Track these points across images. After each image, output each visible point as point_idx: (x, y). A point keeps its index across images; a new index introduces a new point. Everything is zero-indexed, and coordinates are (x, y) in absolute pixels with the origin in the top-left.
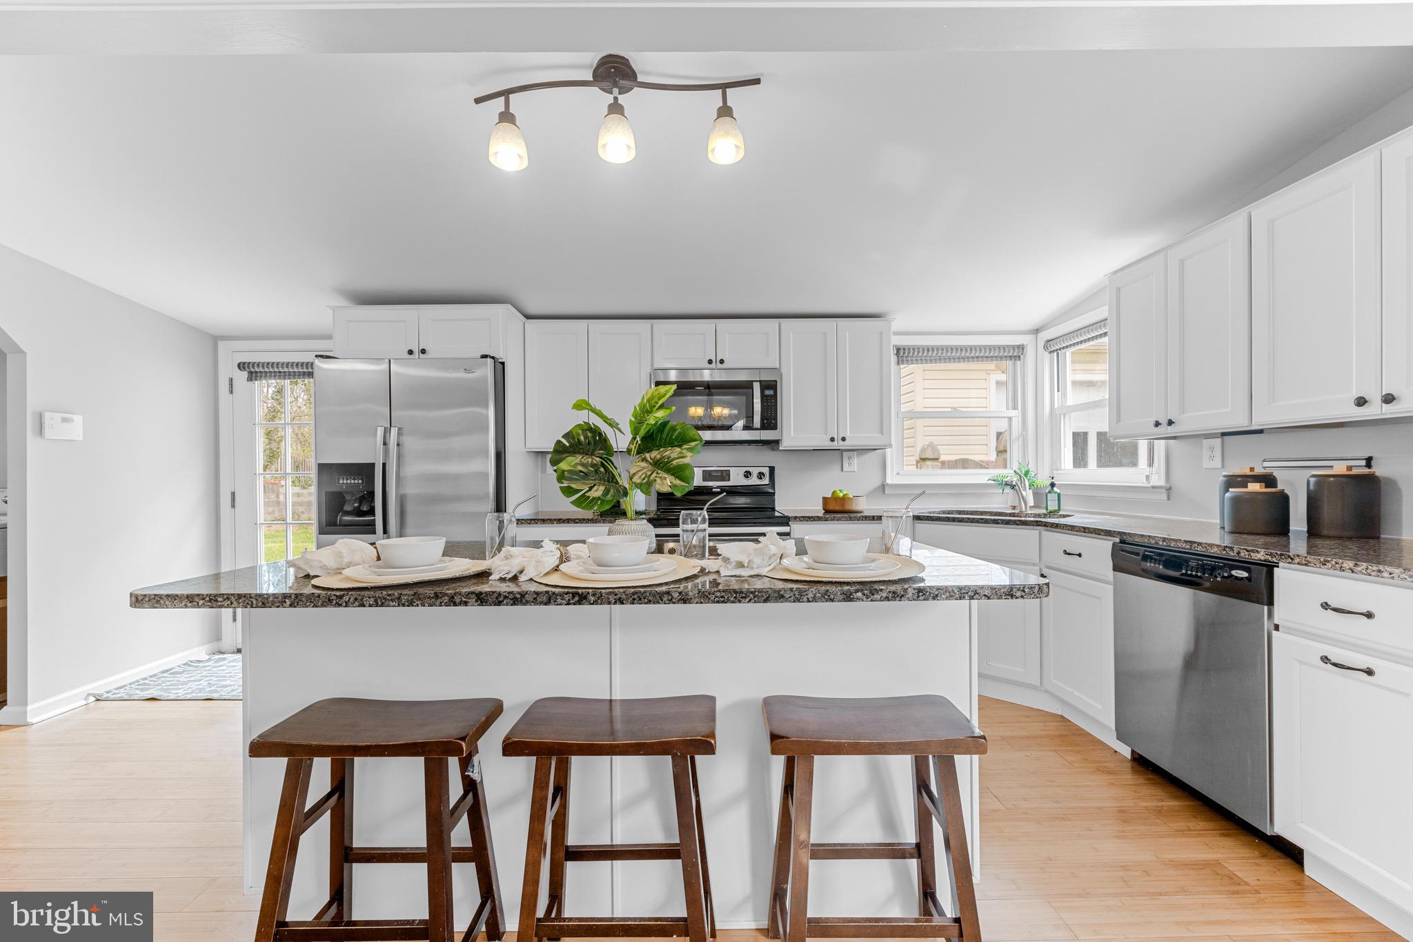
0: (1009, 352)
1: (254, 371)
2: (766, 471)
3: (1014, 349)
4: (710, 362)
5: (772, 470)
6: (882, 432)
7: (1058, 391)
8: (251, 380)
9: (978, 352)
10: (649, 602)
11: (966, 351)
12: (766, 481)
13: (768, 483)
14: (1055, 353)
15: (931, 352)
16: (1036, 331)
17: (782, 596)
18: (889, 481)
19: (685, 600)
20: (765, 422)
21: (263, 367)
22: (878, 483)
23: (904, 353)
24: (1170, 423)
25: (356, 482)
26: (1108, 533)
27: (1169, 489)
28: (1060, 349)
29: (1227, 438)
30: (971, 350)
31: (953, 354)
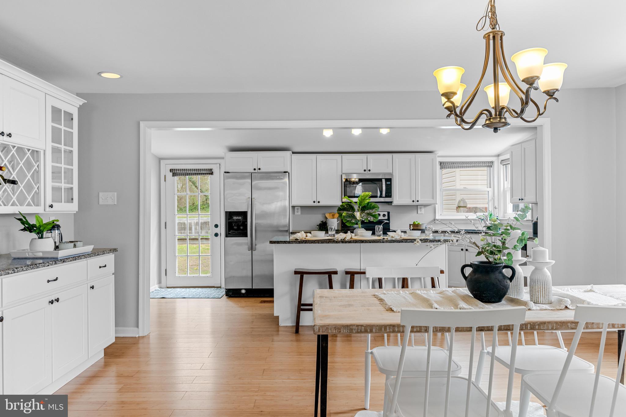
0: (487, 164)
1: (174, 173)
2: (386, 213)
3: (489, 163)
4: (365, 171)
5: (389, 213)
6: (433, 198)
7: (506, 181)
8: (174, 176)
9: (474, 164)
10: (376, 243)
11: (469, 164)
12: (386, 218)
13: (387, 218)
14: (505, 166)
15: (454, 164)
16: (498, 156)
17: (403, 242)
18: (437, 218)
19: (383, 242)
20: (387, 194)
21: (180, 171)
22: (432, 219)
23: (443, 165)
24: (522, 199)
25: (240, 218)
27: (532, 221)
28: (507, 164)
30: (471, 163)
31: (464, 165)
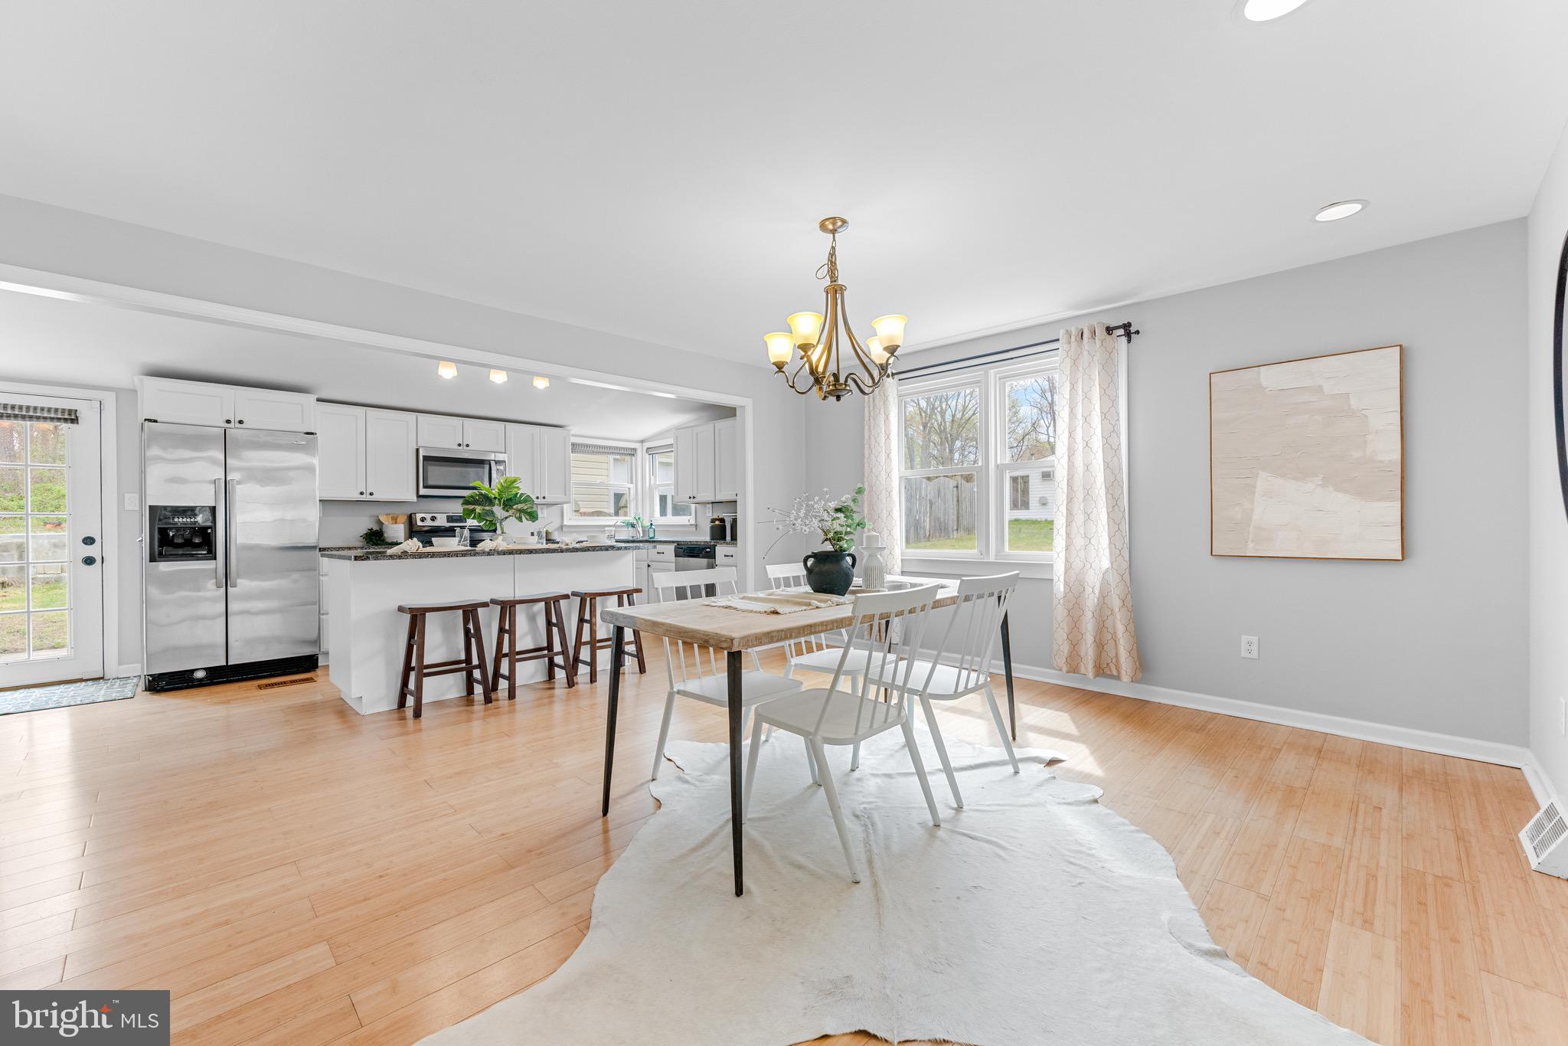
0: (628, 452)
3: (631, 450)
4: (460, 445)
6: (563, 495)
7: (653, 475)
9: (613, 450)
11: (607, 449)
14: (651, 456)
15: (588, 447)
16: (642, 442)
18: (565, 523)
22: (559, 524)
23: (575, 447)
24: (694, 497)
26: (673, 542)
27: (696, 525)
28: (654, 455)
29: (715, 505)
30: (610, 449)
31: (600, 450)
